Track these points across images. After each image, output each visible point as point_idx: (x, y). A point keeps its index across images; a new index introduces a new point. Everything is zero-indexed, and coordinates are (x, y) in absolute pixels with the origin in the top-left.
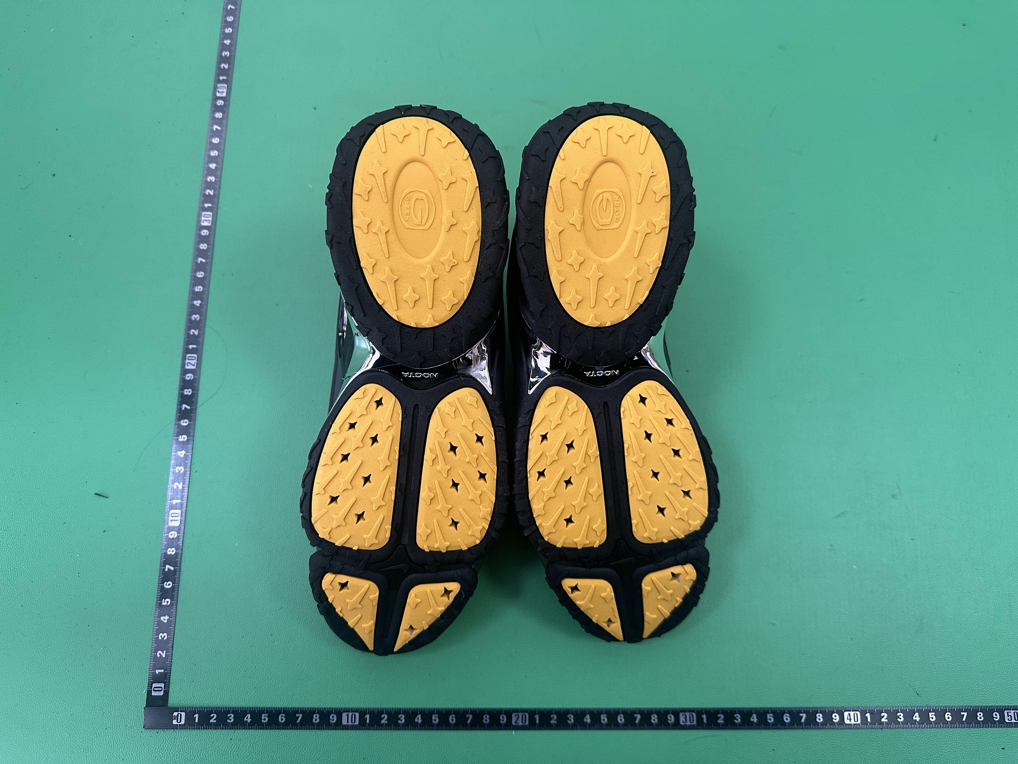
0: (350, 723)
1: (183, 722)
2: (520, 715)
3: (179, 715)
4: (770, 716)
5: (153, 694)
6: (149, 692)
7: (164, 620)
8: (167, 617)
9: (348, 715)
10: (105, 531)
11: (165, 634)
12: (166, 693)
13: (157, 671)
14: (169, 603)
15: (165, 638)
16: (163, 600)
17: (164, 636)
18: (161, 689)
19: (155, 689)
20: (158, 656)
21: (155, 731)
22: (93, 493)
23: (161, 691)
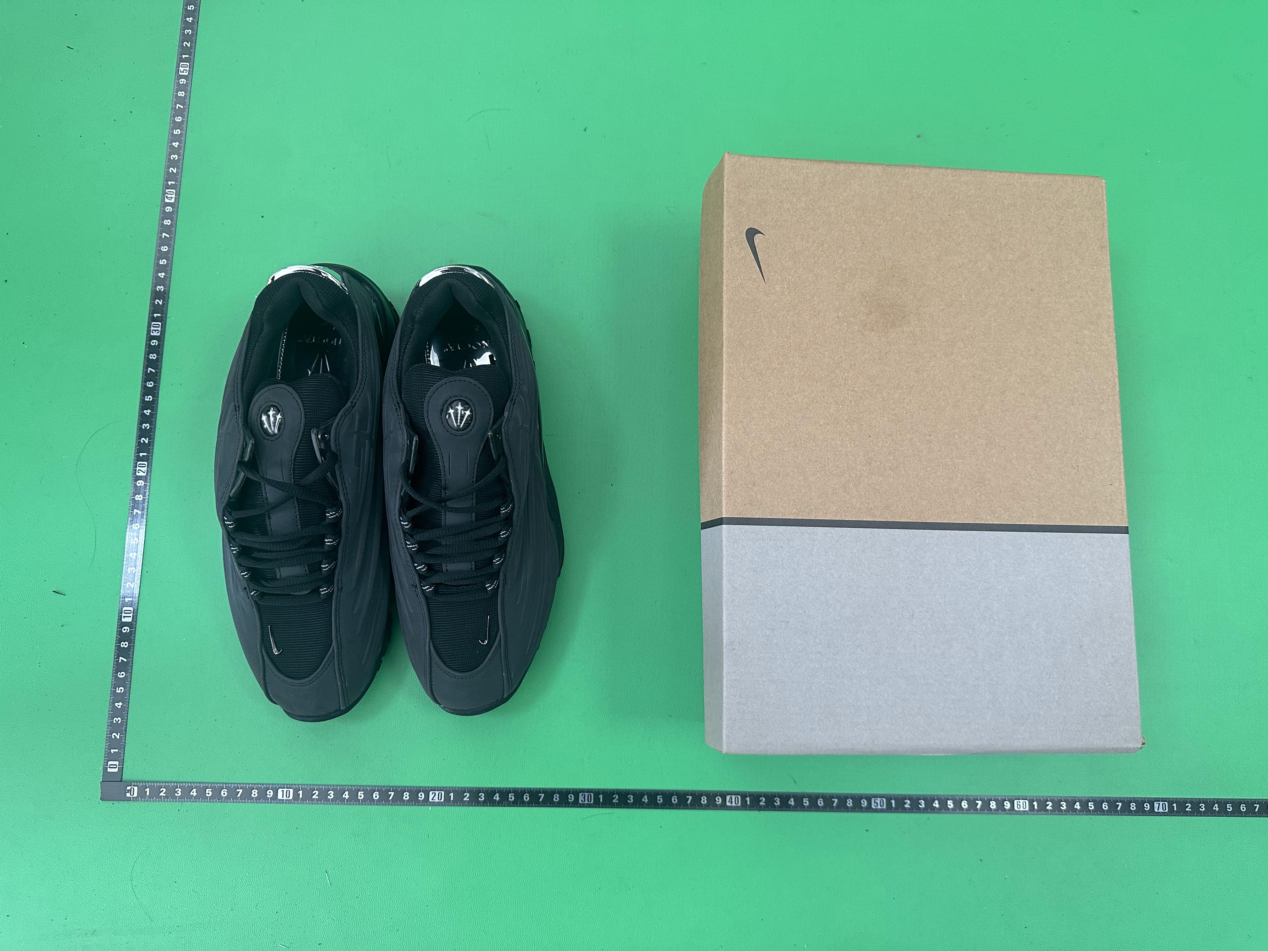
0: (285, 798)
1: (135, 795)
2: (437, 793)
3: (132, 789)
4: (660, 797)
5: (108, 771)
6: (105, 769)
7: (118, 706)
8: (120, 704)
9: (283, 791)
10: (62, 626)
11: (119, 719)
12: (121, 770)
13: (112, 751)
14: (122, 691)
15: (119, 722)
16: (117, 688)
17: (119, 720)
18: (116, 766)
19: (110, 766)
20: (113, 737)
21: (111, 802)
22: (52, 591)
23: (116, 768)
